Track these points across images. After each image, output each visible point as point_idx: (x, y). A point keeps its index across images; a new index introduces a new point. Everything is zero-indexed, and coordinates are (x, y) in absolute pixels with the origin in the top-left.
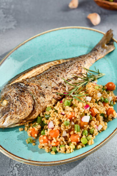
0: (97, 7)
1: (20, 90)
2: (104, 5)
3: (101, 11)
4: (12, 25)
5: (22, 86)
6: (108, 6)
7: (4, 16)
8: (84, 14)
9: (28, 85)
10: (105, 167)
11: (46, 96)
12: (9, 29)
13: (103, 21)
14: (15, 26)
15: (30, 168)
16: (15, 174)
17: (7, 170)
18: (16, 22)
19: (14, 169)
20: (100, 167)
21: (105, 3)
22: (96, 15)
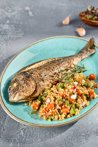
0: (83, 24)
1: (26, 76)
2: (89, 23)
3: (86, 27)
4: (20, 35)
5: (28, 73)
6: (91, 23)
7: (15, 29)
8: (73, 29)
9: (32, 73)
10: (87, 132)
11: (45, 81)
12: (18, 38)
13: (87, 34)
14: (23, 36)
15: (32, 131)
16: (22, 135)
17: (16, 132)
18: (23, 33)
19: (20, 131)
20: (84, 132)
21: (89, 21)
22: (82, 29)
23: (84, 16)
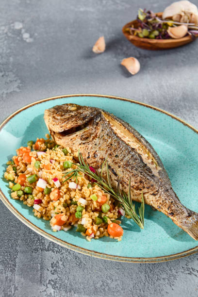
0: (132, 47)
2: (143, 44)
3: (140, 54)
4: (14, 87)
6: (149, 45)
7: (1, 74)
8: (115, 60)
12: (11, 93)
13: (143, 68)
14: (19, 87)
15: (69, 283)
16: (51, 293)
17: (39, 289)
18: (19, 81)
19: (47, 287)
21: (143, 42)
22: (133, 59)
23: (133, 31)
